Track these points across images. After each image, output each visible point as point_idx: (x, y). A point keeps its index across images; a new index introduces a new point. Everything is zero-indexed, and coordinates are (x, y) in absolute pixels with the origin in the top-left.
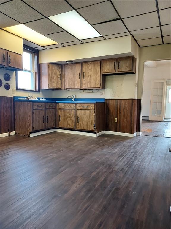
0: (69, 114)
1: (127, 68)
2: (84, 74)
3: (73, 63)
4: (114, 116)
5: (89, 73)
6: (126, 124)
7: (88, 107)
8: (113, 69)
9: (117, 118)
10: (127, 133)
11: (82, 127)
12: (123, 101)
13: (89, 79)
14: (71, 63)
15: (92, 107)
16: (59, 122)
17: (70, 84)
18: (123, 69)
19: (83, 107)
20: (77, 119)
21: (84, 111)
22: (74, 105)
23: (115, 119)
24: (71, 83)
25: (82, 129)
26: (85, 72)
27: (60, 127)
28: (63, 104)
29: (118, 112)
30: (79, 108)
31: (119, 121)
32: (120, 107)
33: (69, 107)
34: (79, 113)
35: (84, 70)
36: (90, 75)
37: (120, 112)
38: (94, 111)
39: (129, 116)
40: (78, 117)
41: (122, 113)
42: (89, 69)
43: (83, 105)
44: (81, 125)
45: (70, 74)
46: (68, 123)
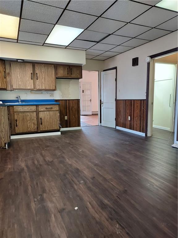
0: (29, 117)
1: (78, 75)
2: (37, 75)
3: (24, 62)
4: (64, 114)
5: (43, 75)
6: (74, 120)
7: (52, 108)
8: (67, 74)
9: (67, 116)
10: (76, 127)
11: (47, 128)
12: (71, 102)
13: (43, 81)
14: (22, 61)
15: (56, 108)
16: (16, 127)
17: (19, 85)
18: (75, 75)
19: (46, 108)
20: (39, 121)
21: (47, 112)
22: (36, 107)
23: (65, 117)
24: (20, 83)
25: (47, 129)
26: (38, 73)
27: (18, 132)
28: (20, 107)
29: (68, 111)
30: (42, 110)
31: (69, 118)
32: (69, 106)
33: (29, 109)
34: (41, 115)
35: (37, 71)
36: (44, 77)
37: (69, 111)
38: (58, 111)
39: (76, 113)
40: (41, 119)
41: (71, 111)
42: (43, 70)
43: (45, 106)
44: (45, 126)
45: (18, 73)
46: (28, 126)
